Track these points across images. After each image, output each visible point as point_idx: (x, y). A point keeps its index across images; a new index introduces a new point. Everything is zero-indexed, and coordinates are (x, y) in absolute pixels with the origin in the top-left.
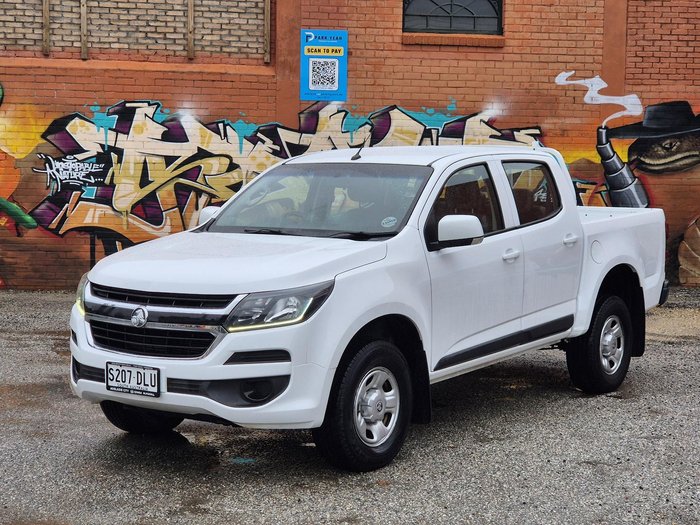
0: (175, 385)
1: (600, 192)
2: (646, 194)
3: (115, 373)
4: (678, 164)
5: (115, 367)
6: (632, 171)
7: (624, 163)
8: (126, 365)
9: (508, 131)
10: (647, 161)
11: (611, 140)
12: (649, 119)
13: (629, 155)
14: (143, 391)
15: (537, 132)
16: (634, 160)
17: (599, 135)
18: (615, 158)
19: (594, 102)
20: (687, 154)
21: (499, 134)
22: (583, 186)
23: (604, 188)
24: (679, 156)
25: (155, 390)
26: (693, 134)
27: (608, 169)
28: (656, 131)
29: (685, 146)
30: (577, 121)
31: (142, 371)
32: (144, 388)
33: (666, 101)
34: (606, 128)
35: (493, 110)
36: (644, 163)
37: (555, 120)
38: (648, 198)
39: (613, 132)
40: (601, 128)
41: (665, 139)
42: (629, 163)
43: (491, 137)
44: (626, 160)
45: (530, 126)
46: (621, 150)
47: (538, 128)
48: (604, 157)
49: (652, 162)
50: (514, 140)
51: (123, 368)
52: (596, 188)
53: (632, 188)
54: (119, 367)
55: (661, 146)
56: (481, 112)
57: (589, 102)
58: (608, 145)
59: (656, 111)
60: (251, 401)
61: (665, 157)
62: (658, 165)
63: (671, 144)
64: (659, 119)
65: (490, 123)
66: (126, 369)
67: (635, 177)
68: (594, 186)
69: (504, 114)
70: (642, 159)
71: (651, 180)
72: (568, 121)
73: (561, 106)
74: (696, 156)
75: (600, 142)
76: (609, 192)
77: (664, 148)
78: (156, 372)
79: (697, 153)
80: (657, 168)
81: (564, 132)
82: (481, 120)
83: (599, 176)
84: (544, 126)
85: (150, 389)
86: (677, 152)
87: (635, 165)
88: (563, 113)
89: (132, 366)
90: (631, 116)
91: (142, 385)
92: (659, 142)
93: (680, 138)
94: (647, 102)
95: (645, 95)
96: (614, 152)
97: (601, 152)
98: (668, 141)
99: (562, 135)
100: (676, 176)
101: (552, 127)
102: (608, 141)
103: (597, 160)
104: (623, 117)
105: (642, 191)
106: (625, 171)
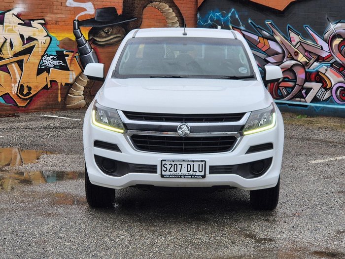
0: (215, 170)
1: (75, 57)
2: (97, 57)
3: (168, 167)
4: (111, 41)
5: (168, 163)
6: (90, 45)
7: (86, 41)
8: (178, 161)
9: (28, 21)
10: (97, 39)
11: (80, 27)
12: (98, 16)
13: (89, 36)
14: (192, 176)
15: (43, 22)
16: (92, 39)
17: (74, 24)
18: (82, 38)
19: (71, 6)
20: (115, 36)
21: (23, 23)
22: (67, 53)
23: (77, 54)
24: (112, 37)
25: (202, 174)
26: (118, 25)
27: (79, 44)
28: (101, 23)
29: (115, 31)
30: (63, 16)
31: (191, 163)
32: (194, 173)
33: (105, 7)
34: (77, 20)
35: (19, 8)
36: (96, 40)
37: (52, 15)
38: (98, 60)
39: (81, 23)
40: (75, 20)
41: (105, 27)
42: (89, 41)
43: (19, 24)
44: (87, 39)
45: (40, 18)
46: (85, 33)
47: (44, 19)
48: (77, 37)
49: (99, 40)
50: (31, 26)
51: (175, 163)
52: (74, 54)
53: (90, 54)
54: (172, 163)
55: (103, 31)
56: (13, 9)
57: (69, 6)
58: (79, 30)
59: (101, 12)
60: (255, 174)
61: (105, 37)
62: (102, 42)
63: (108, 30)
64: (102, 16)
65: (18, 16)
66: (178, 163)
67: (92, 48)
68: (73, 53)
69: (26, 11)
70: (95, 38)
71: (99, 50)
72: (59, 16)
73: (55, 7)
74: (119, 37)
75: (75, 29)
76: (79, 56)
77: (105, 32)
78: (203, 163)
79: (120, 35)
80: (102, 43)
81: (57, 23)
82: (13, 14)
83: (75, 48)
84: (47, 19)
85: (198, 173)
86: (111, 34)
87: (92, 42)
88: (55, 11)
89: (184, 161)
90: (89, 15)
91: (191, 172)
92: (102, 29)
93: (112, 27)
94: (96, 6)
95: (95, 3)
96: (82, 34)
97: (75, 34)
98: (107, 29)
99: (56, 24)
100: (111, 48)
101: (50, 19)
102: (79, 28)
103: (74, 38)
104: (86, 15)
105: (95, 56)
106: (87, 45)
